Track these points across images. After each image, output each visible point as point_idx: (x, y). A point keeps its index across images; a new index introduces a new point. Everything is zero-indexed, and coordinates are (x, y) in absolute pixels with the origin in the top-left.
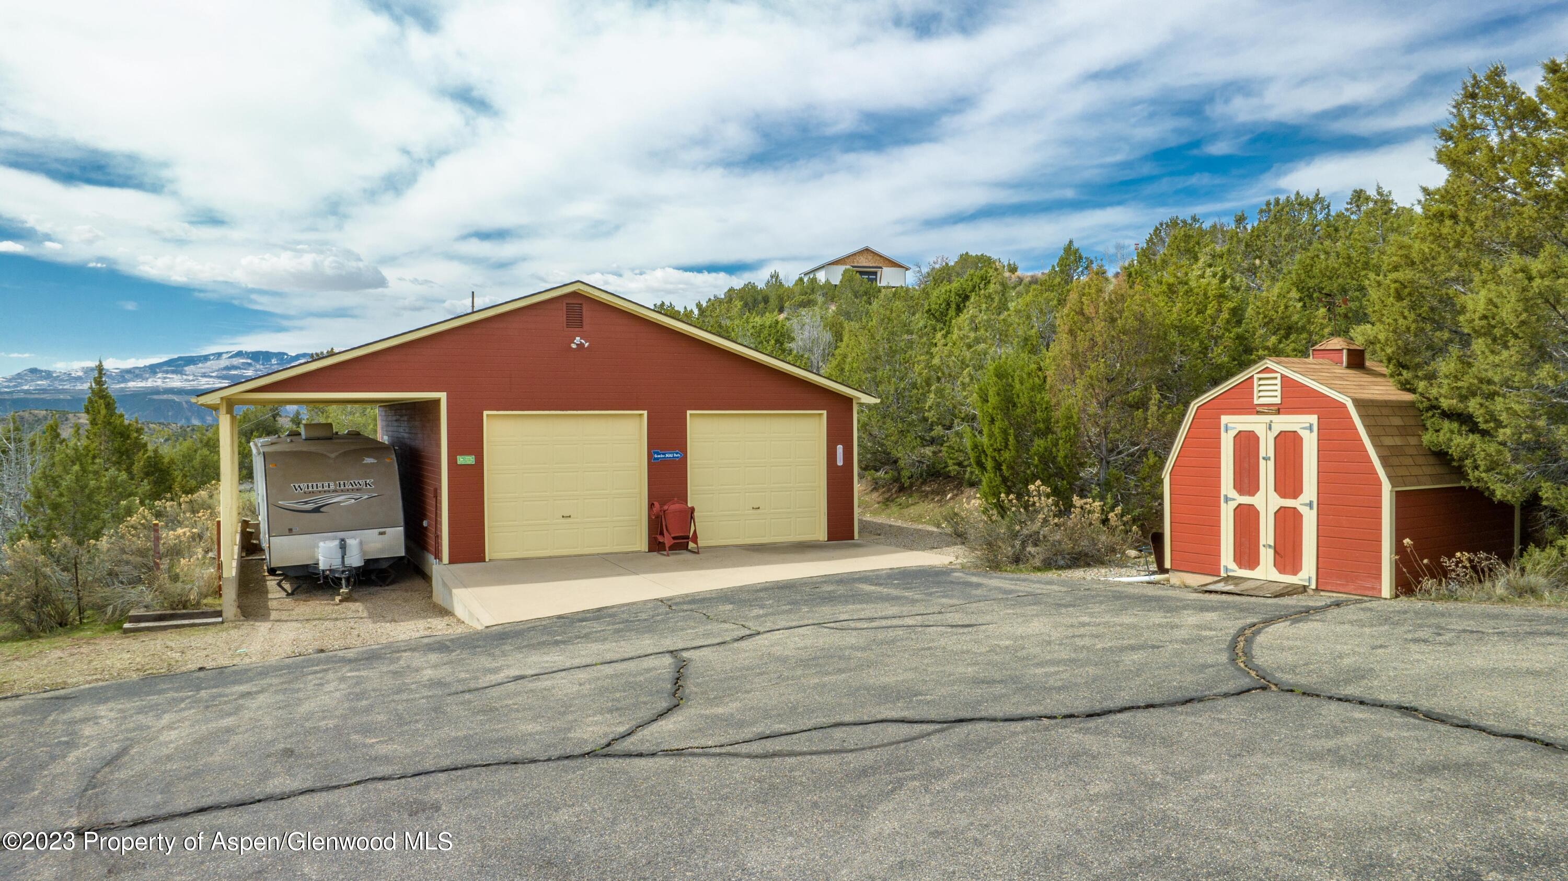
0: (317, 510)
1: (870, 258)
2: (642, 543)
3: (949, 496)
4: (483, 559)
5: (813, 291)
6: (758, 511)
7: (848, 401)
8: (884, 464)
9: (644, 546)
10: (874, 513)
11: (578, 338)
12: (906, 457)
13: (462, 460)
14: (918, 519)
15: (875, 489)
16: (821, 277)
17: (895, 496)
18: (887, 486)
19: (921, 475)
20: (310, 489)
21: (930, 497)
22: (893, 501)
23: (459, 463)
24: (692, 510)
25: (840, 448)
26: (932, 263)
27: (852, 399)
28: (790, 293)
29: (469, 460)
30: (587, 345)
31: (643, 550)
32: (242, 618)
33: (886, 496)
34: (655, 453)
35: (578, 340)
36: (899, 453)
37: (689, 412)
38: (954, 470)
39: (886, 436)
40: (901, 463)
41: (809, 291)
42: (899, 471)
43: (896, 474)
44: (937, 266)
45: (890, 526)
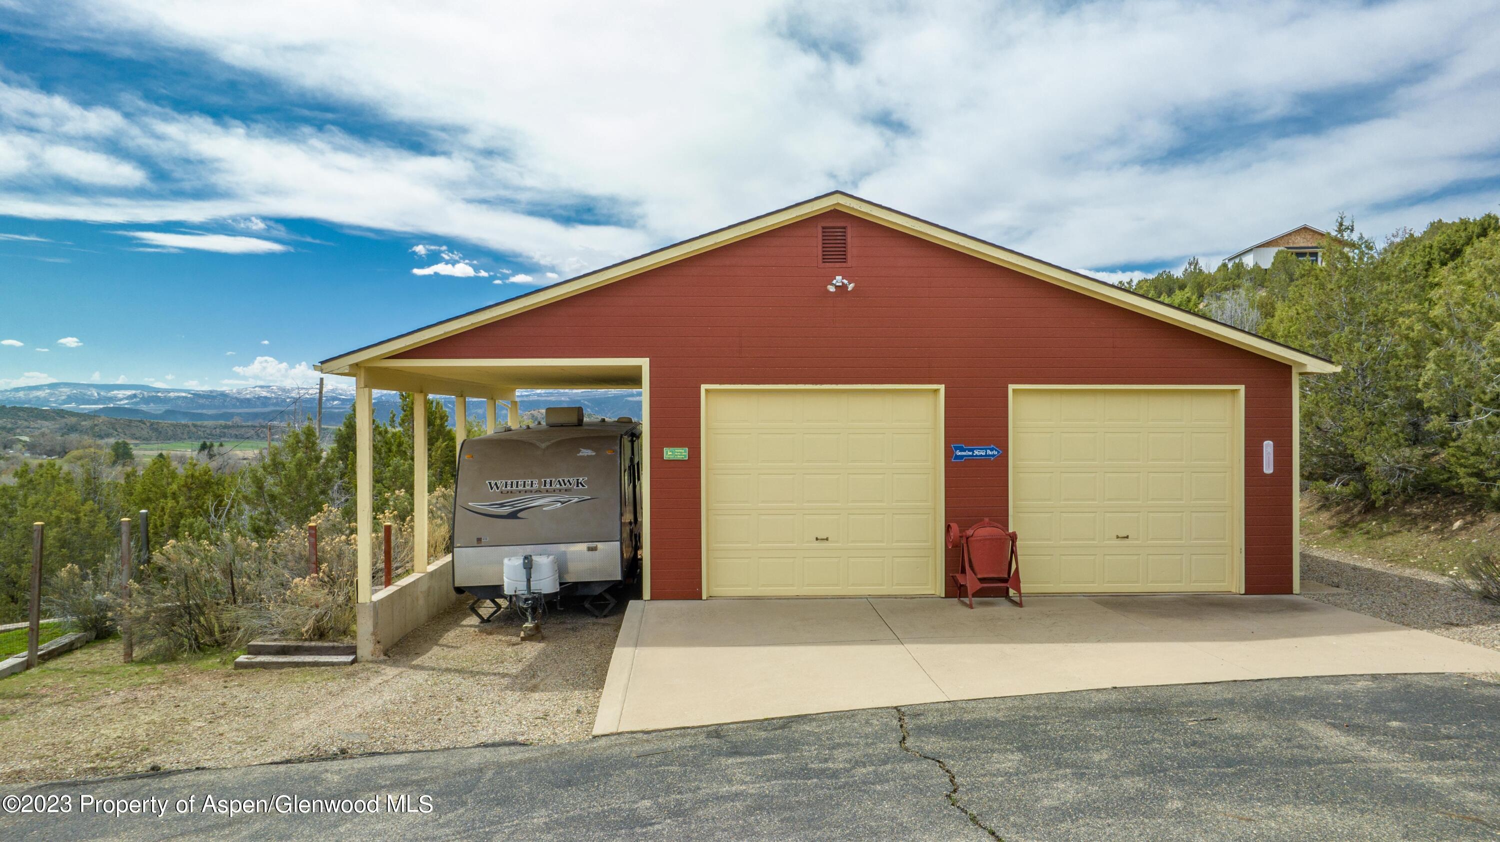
0: (513, 515)
1: (1309, 237)
2: (936, 585)
3: (1457, 524)
4: (699, 597)
5: (1238, 276)
6: (1126, 542)
7: (1283, 370)
8: (1342, 471)
9: (940, 590)
10: (1324, 543)
11: (839, 278)
12: (1380, 461)
13: (669, 453)
14: (1402, 557)
15: (1324, 507)
16: (1249, 261)
17: (1357, 519)
18: (1345, 503)
19: (1404, 490)
20: (509, 488)
21: (1421, 524)
22: (1354, 526)
23: (666, 457)
24: (1013, 537)
25: (1268, 447)
26: (1390, 236)
27: (1290, 367)
28: (1210, 280)
29: (680, 453)
30: (851, 287)
31: (938, 594)
32: (382, 657)
33: (1344, 518)
34: (956, 448)
35: (838, 280)
36: (1366, 455)
37: (1011, 387)
38: (1470, 484)
39: (1345, 431)
40: (1371, 471)
41: (1233, 276)
42: (1366, 483)
43: (1360, 486)
44: (1398, 240)
45: (1355, 568)
